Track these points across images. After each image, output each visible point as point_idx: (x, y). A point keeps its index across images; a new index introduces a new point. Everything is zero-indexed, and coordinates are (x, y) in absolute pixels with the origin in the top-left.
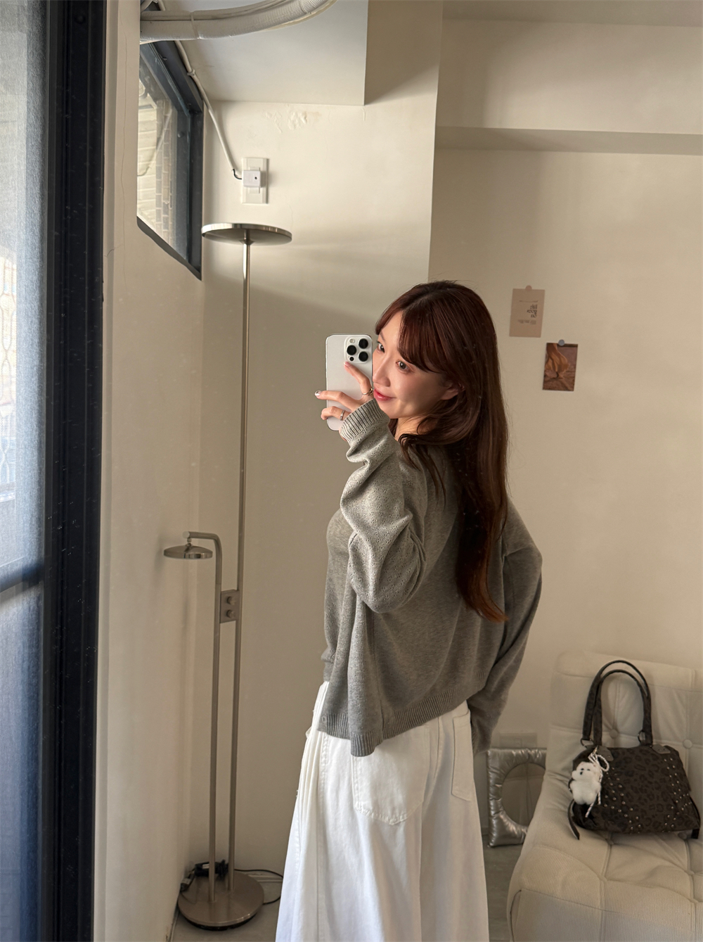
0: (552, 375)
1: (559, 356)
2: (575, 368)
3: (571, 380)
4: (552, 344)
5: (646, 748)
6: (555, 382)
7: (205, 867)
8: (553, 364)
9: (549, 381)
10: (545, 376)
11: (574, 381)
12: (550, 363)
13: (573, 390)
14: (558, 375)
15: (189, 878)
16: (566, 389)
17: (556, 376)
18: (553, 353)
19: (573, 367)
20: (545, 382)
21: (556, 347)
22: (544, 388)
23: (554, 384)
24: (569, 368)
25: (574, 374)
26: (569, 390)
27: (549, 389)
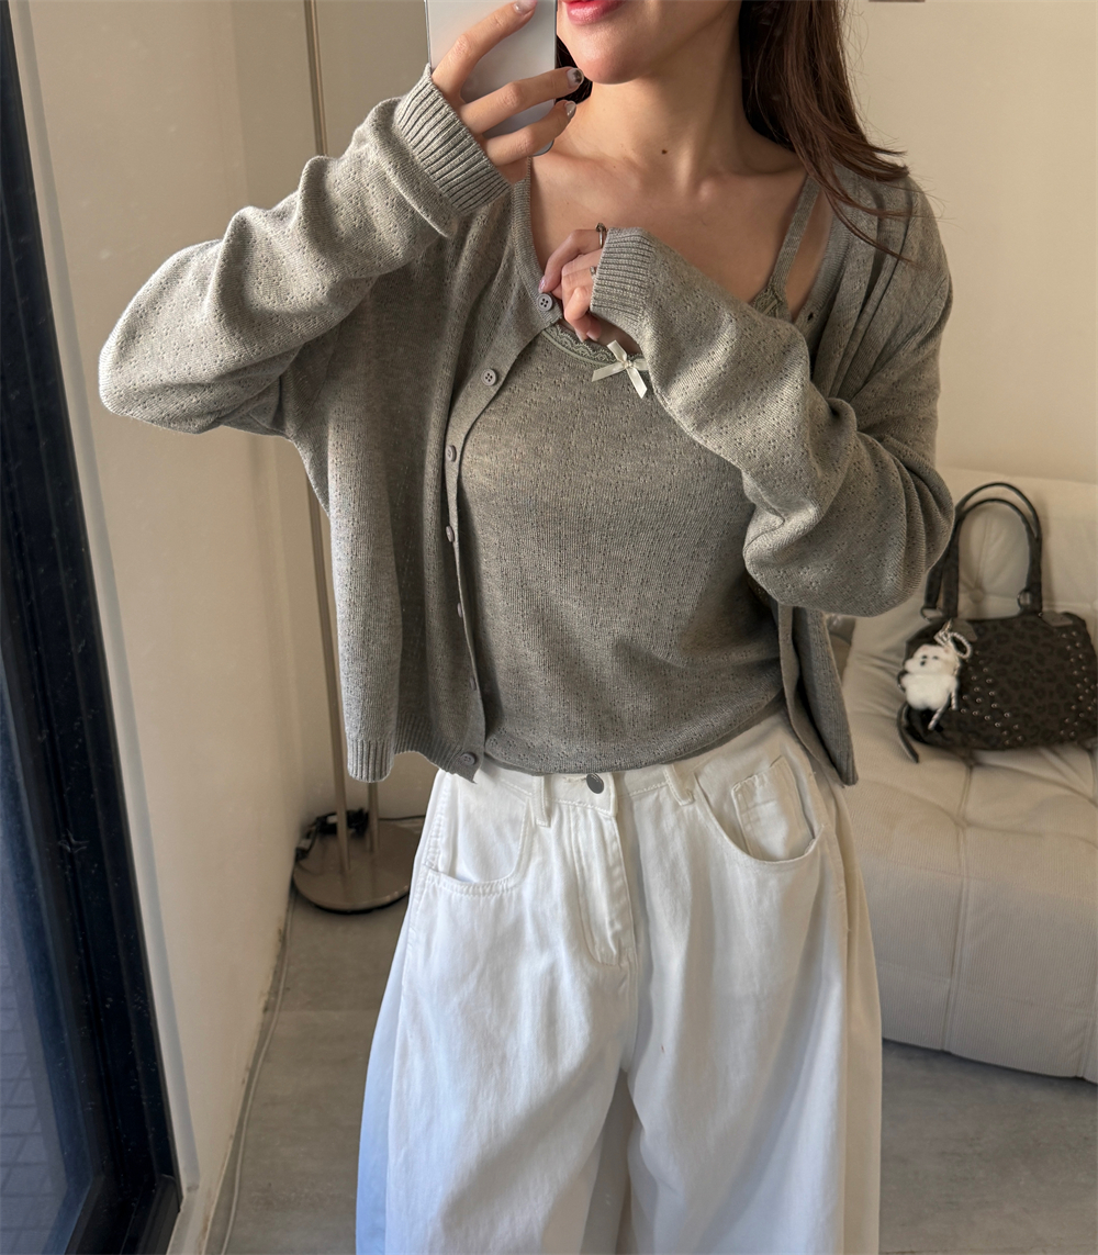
5: (1032, 618)
7: (332, 820)
15: (308, 836)
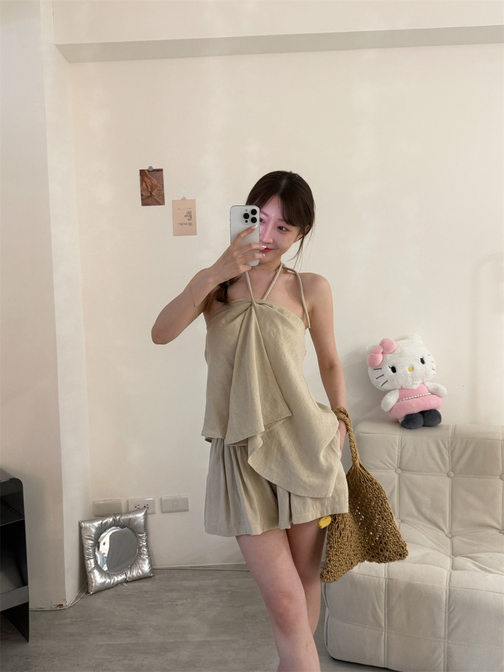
0: (146, 194)
1: (150, 179)
2: (163, 187)
3: (162, 197)
4: (144, 170)
6: (150, 199)
8: (146, 185)
9: (145, 199)
10: (142, 195)
11: (164, 197)
12: (144, 183)
13: (164, 204)
14: (152, 193)
16: (159, 204)
17: (150, 194)
18: (145, 177)
19: (161, 186)
20: (142, 200)
22: (143, 204)
23: (149, 201)
24: (159, 187)
25: (163, 192)
26: (161, 205)
27: (147, 205)
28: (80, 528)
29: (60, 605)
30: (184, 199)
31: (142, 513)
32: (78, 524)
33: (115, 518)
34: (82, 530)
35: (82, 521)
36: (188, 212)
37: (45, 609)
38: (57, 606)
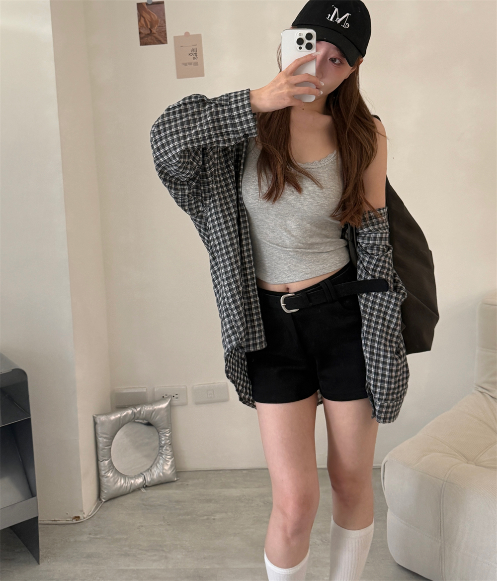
0: (145, 31)
1: (149, 13)
2: (165, 22)
3: (163, 34)
4: (142, 3)
6: (150, 37)
8: (145, 21)
9: (144, 37)
10: (140, 33)
11: (166, 34)
12: (142, 19)
13: (167, 43)
14: (151, 31)
16: (160, 42)
17: (149, 32)
18: (143, 12)
19: (162, 22)
20: (141, 38)
21: (146, 7)
22: (142, 44)
23: (149, 39)
24: (160, 23)
25: (166, 29)
26: (163, 43)
27: (146, 44)
28: (95, 423)
29: (76, 517)
30: (187, 34)
31: (166, 403)
32: (92, 419)
33: (135, 411)
34: (97, 426)
35: (97, 415)
36: (193, 50)
37: (58, 522)
38: (73, 519)
